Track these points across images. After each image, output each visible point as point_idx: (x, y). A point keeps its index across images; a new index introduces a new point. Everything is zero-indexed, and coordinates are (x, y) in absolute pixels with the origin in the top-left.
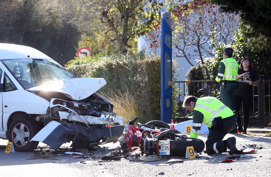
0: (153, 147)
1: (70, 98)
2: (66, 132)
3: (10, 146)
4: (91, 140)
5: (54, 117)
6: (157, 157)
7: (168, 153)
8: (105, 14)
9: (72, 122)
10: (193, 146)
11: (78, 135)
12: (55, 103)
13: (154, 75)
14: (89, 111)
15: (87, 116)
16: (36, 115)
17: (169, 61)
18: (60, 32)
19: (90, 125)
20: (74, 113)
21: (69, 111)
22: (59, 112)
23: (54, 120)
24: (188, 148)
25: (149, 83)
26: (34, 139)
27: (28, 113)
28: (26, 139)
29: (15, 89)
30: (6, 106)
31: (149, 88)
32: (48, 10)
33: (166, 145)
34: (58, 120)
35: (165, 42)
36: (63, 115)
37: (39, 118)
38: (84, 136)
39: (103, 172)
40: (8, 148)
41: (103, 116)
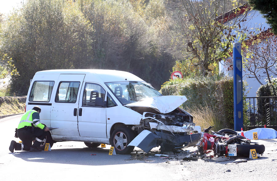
0: (223, 150)
1: (158, 111)
2: (156, 138)
3: (113, 150)
4: (175, 145)
5: (146, 127)
6: (227, 158)
7: (235, 154)
8: (190, 44)
9: (160, 131)
10: (255, 149)
11: (165, 141)
12: (146, 116)
13: (228, 93)
14: (174, 122)
15: (172, 126)
16: (132, 126)
17: (240, 81)
18: (159, 59)
19: (174, 133)
20: (162, 124)
21: (158, 122)
22: (149, 123)
23: (146, 129)
24: (251, 150)
25: (224, 99)
26: (131, 144)
27: (126, 124)
28: (125, 144)
29: (116, 105)
30: (109, 119)
31: (224, 103)
32: (149, 43)
33: (233, 149)
34: (149, 129)
35: (237, 66)
36: (153, 125)
37: (134, 127)
38: (170, 142)
39: (183, 170)
40: (111, 151)
41: (185, 126)
